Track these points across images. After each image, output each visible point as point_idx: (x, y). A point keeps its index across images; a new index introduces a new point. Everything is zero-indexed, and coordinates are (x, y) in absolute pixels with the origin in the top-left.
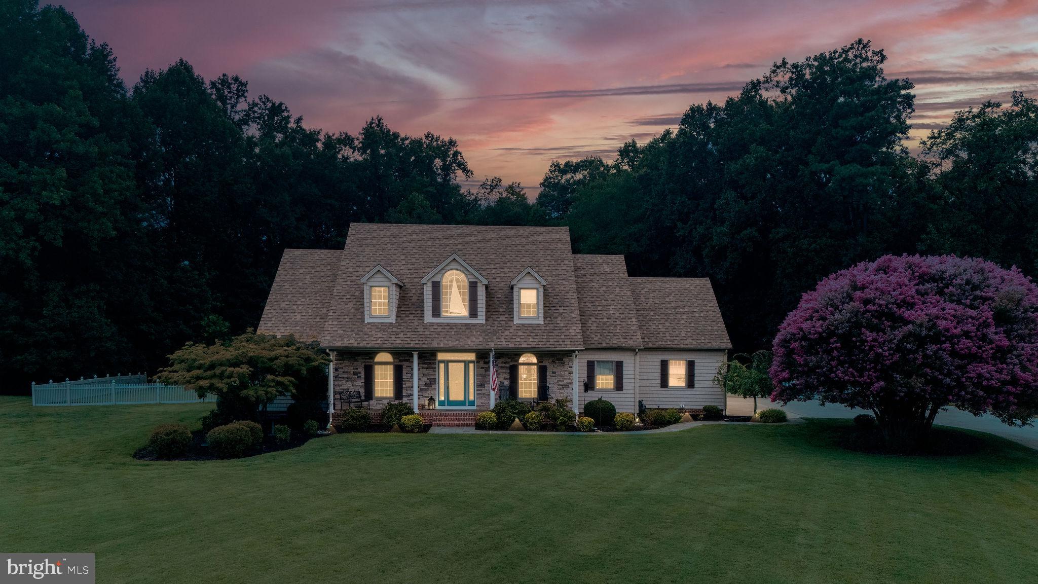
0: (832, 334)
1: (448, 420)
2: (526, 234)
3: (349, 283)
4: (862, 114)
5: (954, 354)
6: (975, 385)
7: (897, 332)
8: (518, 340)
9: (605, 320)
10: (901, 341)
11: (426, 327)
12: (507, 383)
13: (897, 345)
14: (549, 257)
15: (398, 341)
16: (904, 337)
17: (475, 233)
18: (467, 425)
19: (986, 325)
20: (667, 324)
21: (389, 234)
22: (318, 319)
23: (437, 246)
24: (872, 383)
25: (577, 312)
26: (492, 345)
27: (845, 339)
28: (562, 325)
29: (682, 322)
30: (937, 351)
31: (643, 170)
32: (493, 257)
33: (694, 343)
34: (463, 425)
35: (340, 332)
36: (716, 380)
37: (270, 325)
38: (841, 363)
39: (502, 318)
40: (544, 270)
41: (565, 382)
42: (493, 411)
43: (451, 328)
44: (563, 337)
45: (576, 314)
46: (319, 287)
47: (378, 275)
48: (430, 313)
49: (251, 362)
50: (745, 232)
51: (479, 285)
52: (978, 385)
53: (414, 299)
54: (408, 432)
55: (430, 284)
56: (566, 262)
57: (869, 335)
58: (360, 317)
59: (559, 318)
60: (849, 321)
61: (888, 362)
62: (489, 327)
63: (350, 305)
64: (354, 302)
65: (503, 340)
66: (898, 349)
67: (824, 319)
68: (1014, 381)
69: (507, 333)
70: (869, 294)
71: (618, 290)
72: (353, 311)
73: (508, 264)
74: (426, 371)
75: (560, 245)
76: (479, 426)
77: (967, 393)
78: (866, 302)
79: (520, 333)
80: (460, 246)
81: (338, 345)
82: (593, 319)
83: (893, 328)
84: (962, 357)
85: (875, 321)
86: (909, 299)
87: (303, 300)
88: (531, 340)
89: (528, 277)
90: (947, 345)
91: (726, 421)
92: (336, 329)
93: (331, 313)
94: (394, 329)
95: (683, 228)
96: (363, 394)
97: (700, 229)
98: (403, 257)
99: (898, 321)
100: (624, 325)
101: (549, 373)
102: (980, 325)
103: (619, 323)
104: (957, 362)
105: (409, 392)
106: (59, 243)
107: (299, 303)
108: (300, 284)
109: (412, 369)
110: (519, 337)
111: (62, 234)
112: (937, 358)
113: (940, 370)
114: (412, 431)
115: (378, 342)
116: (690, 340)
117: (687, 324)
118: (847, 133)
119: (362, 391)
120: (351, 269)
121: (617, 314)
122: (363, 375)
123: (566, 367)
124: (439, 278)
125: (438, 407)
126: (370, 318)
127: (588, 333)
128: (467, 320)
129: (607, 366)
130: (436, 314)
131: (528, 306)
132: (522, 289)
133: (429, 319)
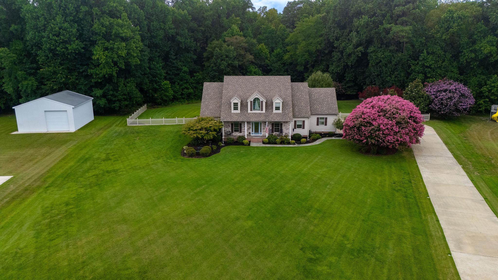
0: (355, 126)
1: (255, 140)
2: (277, 79)
3: (226, 99)
4: (404, 6)
5: (383, 134)
6: (387, 142)
7: (370, 128)
8: (274, 118)
9: (300, 107)
10: (371, 130)
11: (249, 114)
12: (271, 128)
13: (370, 131)
14: (284, 88)
15: (241, 119)
16: (371, 129)
17: (262, 79)
18: (260, 142)
19: (393, 126)
20: (320, 106)
21: (236, 80)
22: (217, 108)
23: (250, 84)
24: (363, 140)
25: (292, 108)
26: (267, 120)
27: (359, 128)
28: (287, 113)
29: (325, 105)
30: (379, 133)
31: (324, 14)
32: (267, 88)
33: (327, 112)
34: (259, 142)
35: (225, 116)
36: (333, 124)
37: (203, 110)
38: (357, 134)
39: (270, 111)
40: (282, 93)
41: (288, 128)
42: (267, 138)
43: (256, 114)
44: (287, 117)
45: (291, 109)
46: (216, 97)
47: (235, 99)
48: (250, 110)
49: (206, 129)
50: (358, 49)
51: (263, 102)
52: (388, 142)
53: (245, 104)
54: (245, 145)
55: (250, 102)
56: (289, 90)
57: (363, 128)
58: (230, 111)
59: (286, 111)
60: (359, 124)
61: (367, 135)
62: (266, 114)
63: (227, 107)
64: (228, 106)
65: (270, 118)
66: (370, 132)
67: (354, 122)
68: (398, 140)
69: (271, 116)
70: (366, 116)
71: (305, 96)
72: (228, 109)
73: (272, 91)
74: (248, 125)
75: (287, 83)
76: (264, 143)
77: (385, 144)
78: (364, 119)
79: (275, 116)
80: (257, 84)
81: (225, 120)
82: (297, 107)
83: (369, 127)
84: (385, 135)
85: (366, 124)
86: (375, 118)
87: (212, 101)
88: (278, 118)
89: (278, 99)
90: (381, 132)
91: (335, 137)
92: (224, 115)
93: (222, 110)
94: (240, 115)
95: (337, 43)
96: (231, 131)
97: (343, 44)
98: (241, 89)
99: (371, 124)
100: (306, 109)
101: (283, 125)
102: (392, 126)
103: (304, 108)
104: (384, 136)
105: (244, 131)
106: (124, 67)
107: (211, 102)
108: (210, 96)
109: (245, 124)
110: (275, 117)
111: (124, 64)
112: (379, 135)
113: (379, 138)
114: (246, 145)
115: (236, 119)
116: (326, 111)
117: (326, 105)
118: (398, 13)
119: (231, 130)
120: (226, 94)
121: (304, 105)
122: (231, 126)
123: (288, 124)
124: (252, 100)
125: (251, 135)
126: (233, 111)
127: (295, 112)
128: (260, 112)
129: (300, 122)
130: (251, 110)
131: (278, 107)
132: (276, 103)
133: (249, 111)
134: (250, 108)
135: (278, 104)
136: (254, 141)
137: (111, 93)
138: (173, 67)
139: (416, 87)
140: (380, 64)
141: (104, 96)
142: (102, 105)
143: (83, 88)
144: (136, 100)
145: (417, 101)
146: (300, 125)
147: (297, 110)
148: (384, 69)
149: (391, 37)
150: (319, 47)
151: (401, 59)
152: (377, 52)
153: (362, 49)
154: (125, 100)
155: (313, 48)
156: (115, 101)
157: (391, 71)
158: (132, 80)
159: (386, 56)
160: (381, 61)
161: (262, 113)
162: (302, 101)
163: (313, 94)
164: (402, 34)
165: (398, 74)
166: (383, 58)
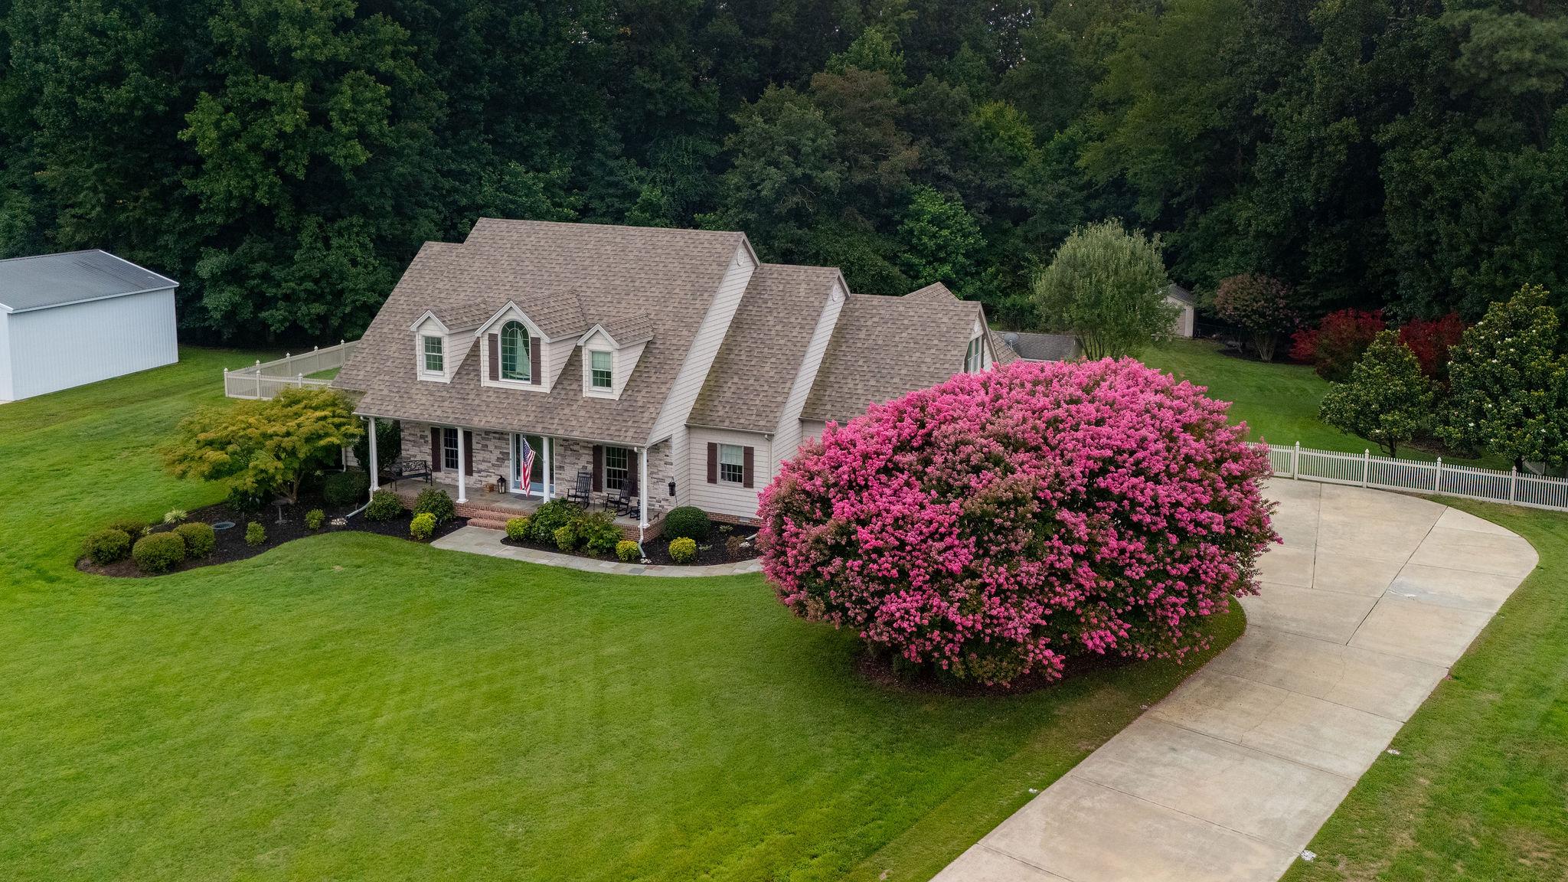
1: (492, 517)
2: (682, 243)
9: (751, 382)
11: (483, 392)
12: (590, 468)
21: (516, 237)
26: (539, 429)
28: (640, 403)
34: (492, 527)
35: (385, 391)
43: (507, 397)
44: (629, 423)
47: (430, 321)
48: (488, 374)
54: (410, 538)
55: (488, 337)
58: (412, 373)
59: (644, 392)
65: (556, 421)
69: (567, 410)
74: (498, 443)
76: (510, 539)
79: (582, 413)
89: (599, 337)
94: (448, 393)
103: (766, 388)
110: (577, 419)
119: (429, 459)
121: (772, 374)
122: (430, 439)
123: (662, 455)
124: (497, 330)
125: (512, 490)
126: (425, 375)
127: (716, 403)
128: (526, 386)
129: (735, 451)
130: (494, 376)
131: (602, 373)
132: (593, 353)
133: (486, 381)
134: (488, 364)
135: (601, 358)
136: (481, 521)
137: (259, 268)
138: (610, 185)
139: (1517, 325)
140: (1427, 203)
141: (233, 275)
142: (215, 309)
143: (171, 245)
144: (354, 302)
145: (1513, 401)
146: (735, 467)
147: (728, 394)
148: (1442, 225)
149: (1468, 71)
150: (1216, 120)
151: (1525, 183)
152: (1417, 142)
153: (1354, 130)
154: (315, 297)
155: (1188, 124)
156: (275, 299)
157: (1483, 239)
158: (354, 226)
159: (1458, 166)
160: (1428, 190)
161: (535, 394)
162: (773, 355)
163: (869, 323)
164: (1515, 55)
165: (1514, 256)
166: (1439, 174)
